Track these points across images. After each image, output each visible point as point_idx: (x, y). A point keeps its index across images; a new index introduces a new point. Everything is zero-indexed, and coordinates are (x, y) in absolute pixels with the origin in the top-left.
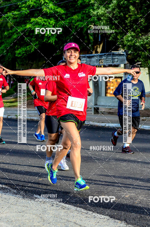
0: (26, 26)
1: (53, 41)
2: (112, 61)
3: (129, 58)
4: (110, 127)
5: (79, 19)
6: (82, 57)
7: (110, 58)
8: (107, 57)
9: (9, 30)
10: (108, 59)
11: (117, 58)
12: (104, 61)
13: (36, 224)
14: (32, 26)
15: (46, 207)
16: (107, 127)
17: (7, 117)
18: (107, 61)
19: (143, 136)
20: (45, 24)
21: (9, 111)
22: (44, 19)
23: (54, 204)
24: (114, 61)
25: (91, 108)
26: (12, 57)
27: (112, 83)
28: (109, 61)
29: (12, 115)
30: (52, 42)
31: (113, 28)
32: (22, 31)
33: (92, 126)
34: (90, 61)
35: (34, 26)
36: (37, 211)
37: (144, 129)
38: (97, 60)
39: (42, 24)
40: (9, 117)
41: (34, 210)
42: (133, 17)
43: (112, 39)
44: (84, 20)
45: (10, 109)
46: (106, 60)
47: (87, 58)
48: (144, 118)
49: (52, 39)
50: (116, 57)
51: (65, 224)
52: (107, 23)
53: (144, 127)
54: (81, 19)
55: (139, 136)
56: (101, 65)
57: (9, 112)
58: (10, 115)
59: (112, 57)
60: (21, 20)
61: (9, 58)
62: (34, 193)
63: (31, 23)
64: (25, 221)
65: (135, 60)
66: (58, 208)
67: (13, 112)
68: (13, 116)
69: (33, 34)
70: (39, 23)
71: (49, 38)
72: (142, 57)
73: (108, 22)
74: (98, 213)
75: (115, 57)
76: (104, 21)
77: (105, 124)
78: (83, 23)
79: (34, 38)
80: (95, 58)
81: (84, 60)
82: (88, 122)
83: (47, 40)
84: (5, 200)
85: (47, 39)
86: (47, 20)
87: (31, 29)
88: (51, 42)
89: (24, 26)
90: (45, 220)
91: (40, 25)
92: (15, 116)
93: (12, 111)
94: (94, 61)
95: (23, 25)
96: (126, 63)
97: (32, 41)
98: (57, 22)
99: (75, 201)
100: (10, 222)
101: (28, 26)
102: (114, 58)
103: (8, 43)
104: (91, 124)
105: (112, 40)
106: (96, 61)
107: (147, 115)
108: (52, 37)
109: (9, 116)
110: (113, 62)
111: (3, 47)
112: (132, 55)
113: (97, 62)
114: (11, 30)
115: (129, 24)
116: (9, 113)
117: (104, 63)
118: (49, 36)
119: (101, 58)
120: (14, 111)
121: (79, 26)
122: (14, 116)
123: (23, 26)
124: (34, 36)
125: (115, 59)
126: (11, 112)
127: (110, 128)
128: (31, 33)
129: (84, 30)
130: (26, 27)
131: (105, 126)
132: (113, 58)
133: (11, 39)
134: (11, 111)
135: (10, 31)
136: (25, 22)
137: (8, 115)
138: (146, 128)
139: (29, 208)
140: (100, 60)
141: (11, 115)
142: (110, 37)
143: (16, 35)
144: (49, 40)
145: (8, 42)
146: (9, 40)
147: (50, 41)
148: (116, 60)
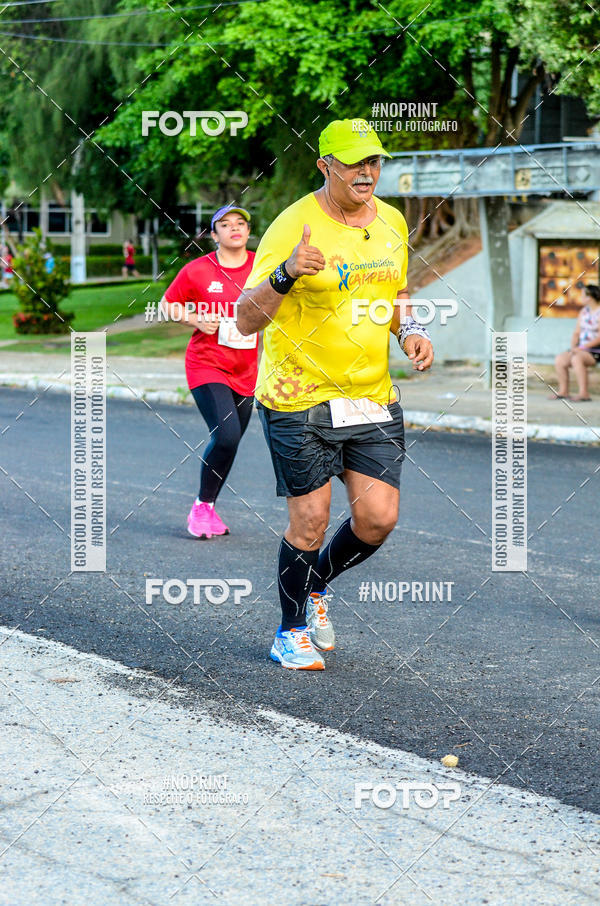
0: (221, 33)
1: (329, 91)
2: (564, 177)
4: (554, 442)
5: (434, 9)
6: (445, 160)
7: (558, 164)
8: (545, 162)
9: (152, 50)
10: (551, 168)
11: (586, 167)
12: (534, 176)
13: (269, 823)
14: (245, 32)
15: (306, 756)
16: (543, 442)
17: (144, 396)
18: (545, 175)
20: (300, 26)
21: (151, 372)
22: (293, 5)
23: (335, 747)
24: (572, 178)
25: (478, 365)
26: (162, 158)
27: (565, 263)
29: (163, 390)
30: (329, 95)
31: (570, 46)
32: (205, 51)
33: (482, 436)
34: (478, 176)
35: (255, 31)
36: (270, 773)
38: (505, 172)
39: (287, 26)
40: (153, 396)
41: (259, 767)
43: (569, 90)
44: (452, 14)
45: (156, 363)
46: (542, 172)
47: (465, 163)
49: (328, 86)
50: (583, 162)
51: (383, 828)
52: (546, 26)
54: (441, 8)
56: (519, 194)
57: (150, 376)
58: (154, 388)
59: (567, 160)
60: (203, 10)
61: (152, 159)
62: (259, 702)
63: (243, 22)
64: (225, 813)
66: (352, 762)
67: (167, 376)
68: (168, 390)
69: (252, 65)
70: (276, 23)
71: (315, 83)
73: (550, 19)
74: (512, 784)
75: (578, 159)
76: (537, 18)
77: (535, 427)
78: (452, 23)
79: (256, 81)
80: (499, 166)
81: (452, 172)
82: (465, 418)
83: (307, 89)
84: (144, 730)
85: (305, 86)
86: (306, 9)
87: (243, 44)
88: (322, 95)
89: (215, 30)
90: (302, 808)
91: (280, 31)
92: (175, 392)
93: (163, 373)
94: (493, 179)
95: (212, 28)
97: (245, 92)
98: (347, 18)
99: (422, 735)
100: (166, 815)
101: (231, 34)
102: (574, 163)
103: (149, 99)
104: (481, 428)
105: (569, 93)
106: (501, 178)
108: (327, 76)
109: (151, 391)
110: (569, 182)
111: (132, 115)
113: (505, 180)
114: (163, 48)
116: (150, 380)
117: (534, 184)
118: (313, 73)
119: (523, 163)
120: (171, 373)
121: (436, 38)
122: (171, 394)
123: (208, 32)
124: (255, 73)
125: (578, 167)
126: (159, 376)
127: (555, 445)
128: (243, 61)
129: (456, 52)
130: (222, 38)
131: (534, 437)
132: (568, 167)
133: (163, 84)
134: (158, 372)
135: (159, 54)
136: (220, 16)
137: (150, 388)
139: (240, 760)
140: (516, 172)
141: (160, 387)
142: (557, 81)
143: (184, 68)
144: (313, 89)
145: (149, 95)
146: (155, 91)
147: (315, 94)
148: (582, 173)
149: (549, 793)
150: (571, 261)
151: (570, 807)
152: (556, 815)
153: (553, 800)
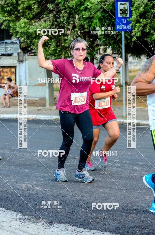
2: (5, 50)
3: (23, 46)
4: (5, 118)
7: (3, 47)
10: (1, 48)
16: (2, 119)
19: (39, 126)
24: (7, 50)
27: (6, 72)
28: (2, 51)
37: (40, 119)
42: (26, 3)
48: (40, 107)
50: (9, 46)
53: (39, 117)
55: (34, 126)
65: (29, 48)
72: (35, 45)
75: (8, 45)
96: (20, 52)
102: (7, 46)
105: (5, 28)
107: (42, 105)
112: (25, 43)
115: (22, 11)
125: (8, 47)
127: (5, 119)
132: (6, 47)
138: (42, 117)
142: (2, 25)
149: (3, 207)
150: (8, 72)
151: (8, 210)
152: (5, 212)
153: (4, 209)
